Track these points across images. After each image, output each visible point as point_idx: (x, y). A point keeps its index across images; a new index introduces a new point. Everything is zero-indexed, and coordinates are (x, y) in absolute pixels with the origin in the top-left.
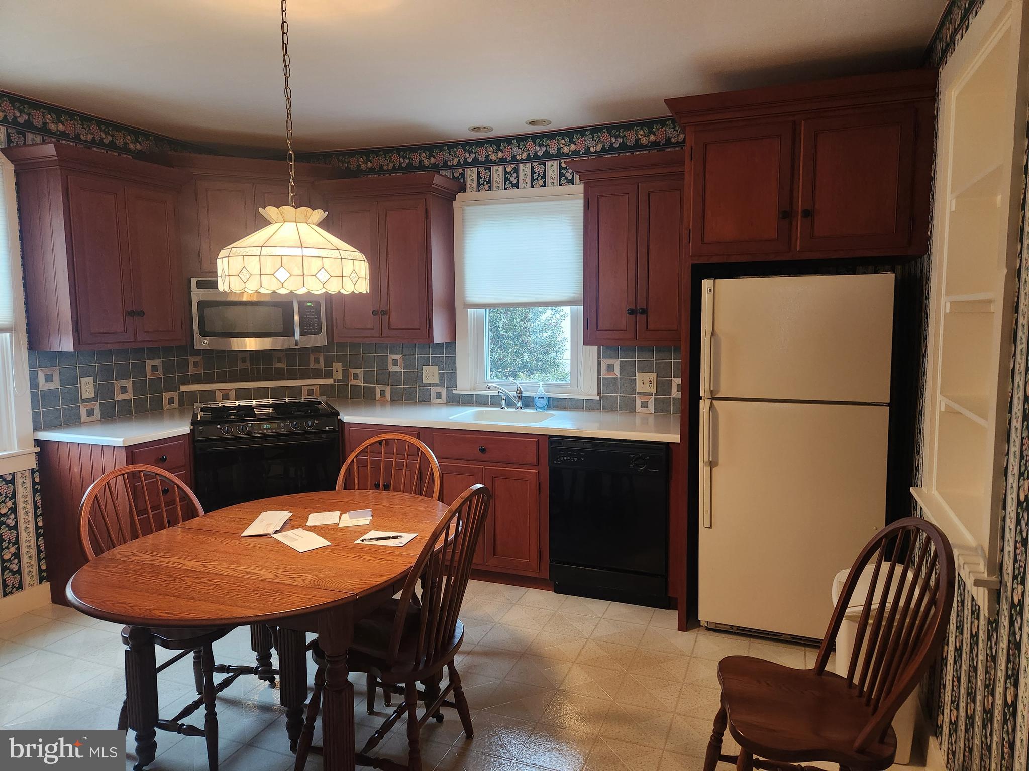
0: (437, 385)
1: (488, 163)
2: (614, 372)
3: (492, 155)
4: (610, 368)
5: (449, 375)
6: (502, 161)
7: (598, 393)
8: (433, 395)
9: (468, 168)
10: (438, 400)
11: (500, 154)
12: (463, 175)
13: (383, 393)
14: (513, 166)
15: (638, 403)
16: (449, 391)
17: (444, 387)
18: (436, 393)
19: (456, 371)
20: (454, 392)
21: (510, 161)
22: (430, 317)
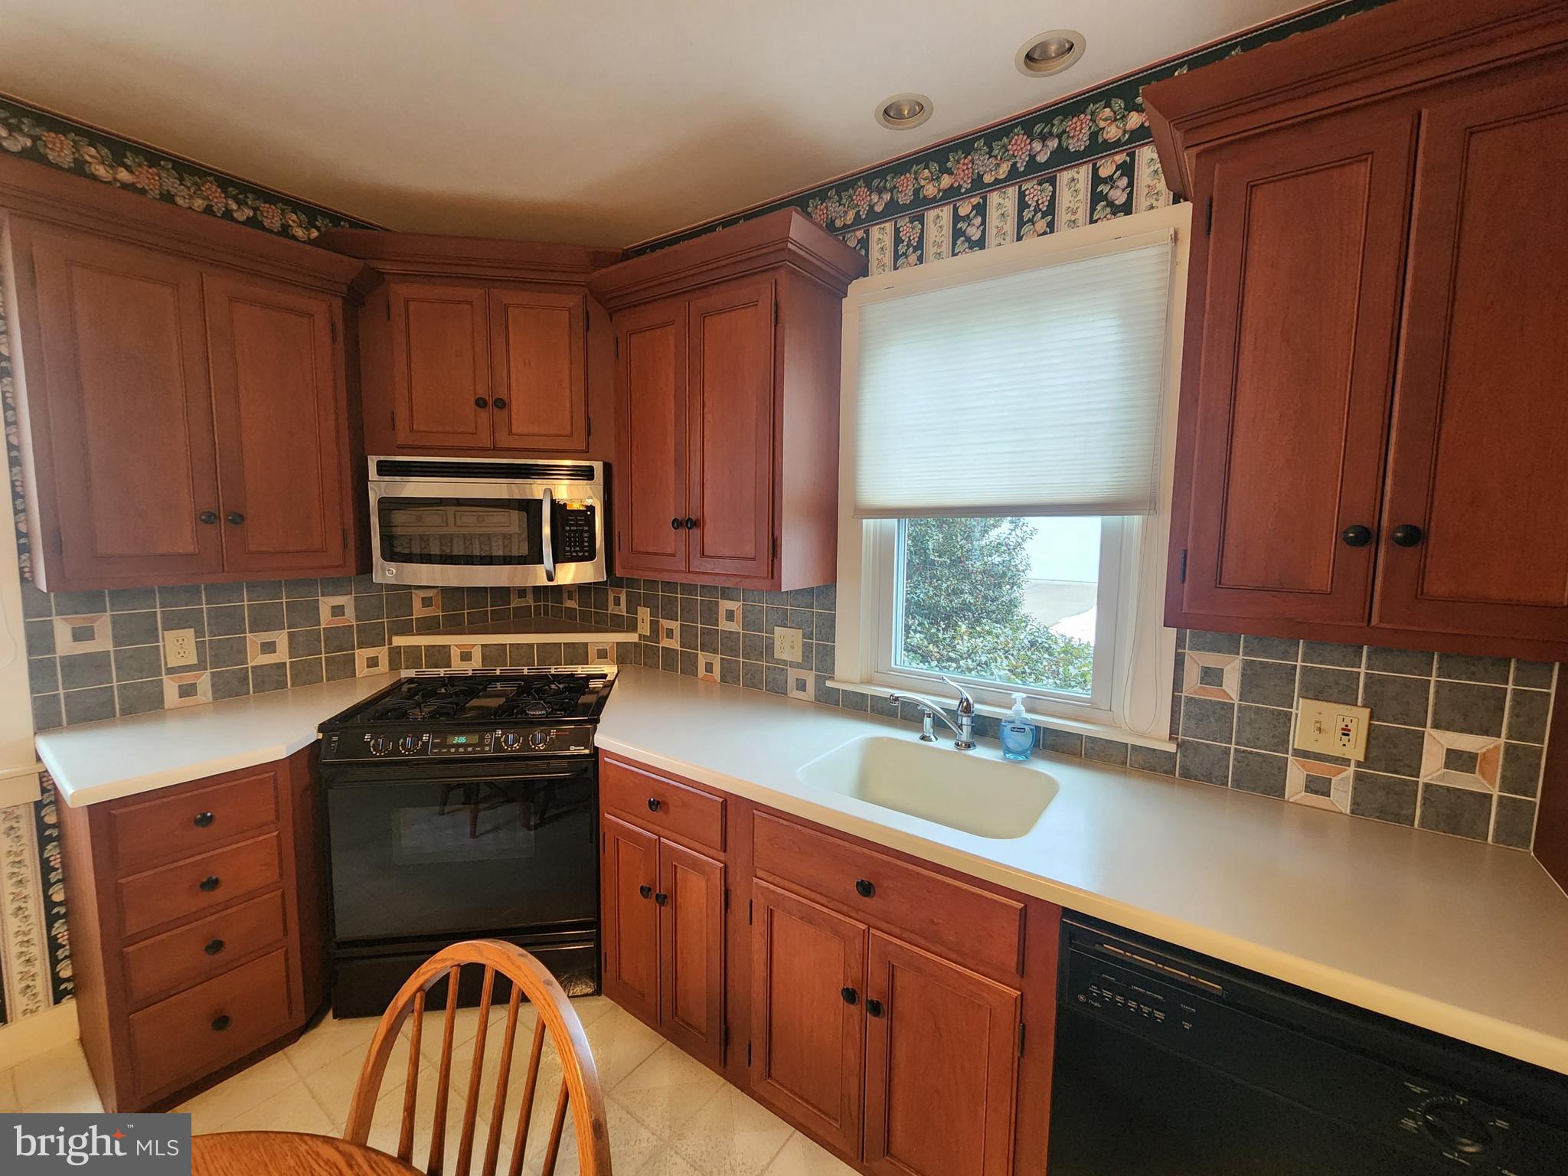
0: (798, 666)
1: (921, 203)
2: (1224, 687)
3: (927, 187)
4: (1210, 676)
5: (821, 648)
6: (951, 194)
7: (1171, 733)
8: (791, 683)
9: (876, 224)
10: (800, 694)
11: (946, 181)
12: (864, 243)
13: (709, 667)
14: (975, 201)
15: (1296, 776)
16: (820, 680)
17: (812, 669)
18: (797, 680)
19: (834, 642)
20: (829, 684)
21: (968, 191)
22: (776, 534)
